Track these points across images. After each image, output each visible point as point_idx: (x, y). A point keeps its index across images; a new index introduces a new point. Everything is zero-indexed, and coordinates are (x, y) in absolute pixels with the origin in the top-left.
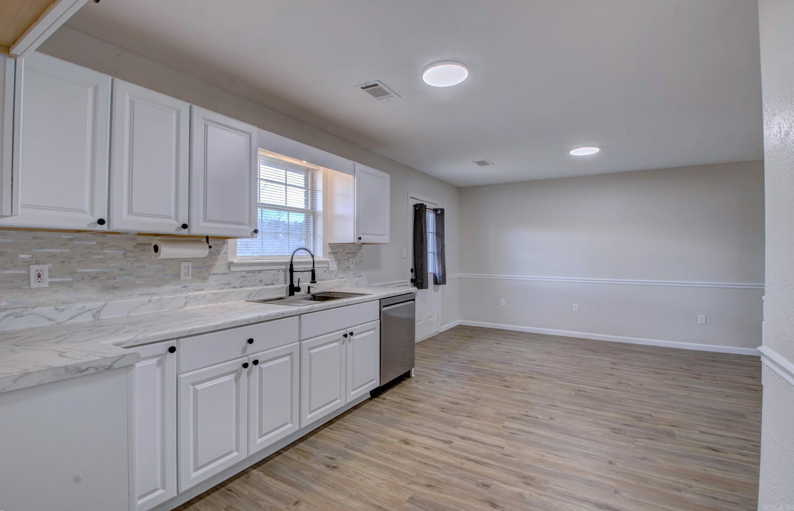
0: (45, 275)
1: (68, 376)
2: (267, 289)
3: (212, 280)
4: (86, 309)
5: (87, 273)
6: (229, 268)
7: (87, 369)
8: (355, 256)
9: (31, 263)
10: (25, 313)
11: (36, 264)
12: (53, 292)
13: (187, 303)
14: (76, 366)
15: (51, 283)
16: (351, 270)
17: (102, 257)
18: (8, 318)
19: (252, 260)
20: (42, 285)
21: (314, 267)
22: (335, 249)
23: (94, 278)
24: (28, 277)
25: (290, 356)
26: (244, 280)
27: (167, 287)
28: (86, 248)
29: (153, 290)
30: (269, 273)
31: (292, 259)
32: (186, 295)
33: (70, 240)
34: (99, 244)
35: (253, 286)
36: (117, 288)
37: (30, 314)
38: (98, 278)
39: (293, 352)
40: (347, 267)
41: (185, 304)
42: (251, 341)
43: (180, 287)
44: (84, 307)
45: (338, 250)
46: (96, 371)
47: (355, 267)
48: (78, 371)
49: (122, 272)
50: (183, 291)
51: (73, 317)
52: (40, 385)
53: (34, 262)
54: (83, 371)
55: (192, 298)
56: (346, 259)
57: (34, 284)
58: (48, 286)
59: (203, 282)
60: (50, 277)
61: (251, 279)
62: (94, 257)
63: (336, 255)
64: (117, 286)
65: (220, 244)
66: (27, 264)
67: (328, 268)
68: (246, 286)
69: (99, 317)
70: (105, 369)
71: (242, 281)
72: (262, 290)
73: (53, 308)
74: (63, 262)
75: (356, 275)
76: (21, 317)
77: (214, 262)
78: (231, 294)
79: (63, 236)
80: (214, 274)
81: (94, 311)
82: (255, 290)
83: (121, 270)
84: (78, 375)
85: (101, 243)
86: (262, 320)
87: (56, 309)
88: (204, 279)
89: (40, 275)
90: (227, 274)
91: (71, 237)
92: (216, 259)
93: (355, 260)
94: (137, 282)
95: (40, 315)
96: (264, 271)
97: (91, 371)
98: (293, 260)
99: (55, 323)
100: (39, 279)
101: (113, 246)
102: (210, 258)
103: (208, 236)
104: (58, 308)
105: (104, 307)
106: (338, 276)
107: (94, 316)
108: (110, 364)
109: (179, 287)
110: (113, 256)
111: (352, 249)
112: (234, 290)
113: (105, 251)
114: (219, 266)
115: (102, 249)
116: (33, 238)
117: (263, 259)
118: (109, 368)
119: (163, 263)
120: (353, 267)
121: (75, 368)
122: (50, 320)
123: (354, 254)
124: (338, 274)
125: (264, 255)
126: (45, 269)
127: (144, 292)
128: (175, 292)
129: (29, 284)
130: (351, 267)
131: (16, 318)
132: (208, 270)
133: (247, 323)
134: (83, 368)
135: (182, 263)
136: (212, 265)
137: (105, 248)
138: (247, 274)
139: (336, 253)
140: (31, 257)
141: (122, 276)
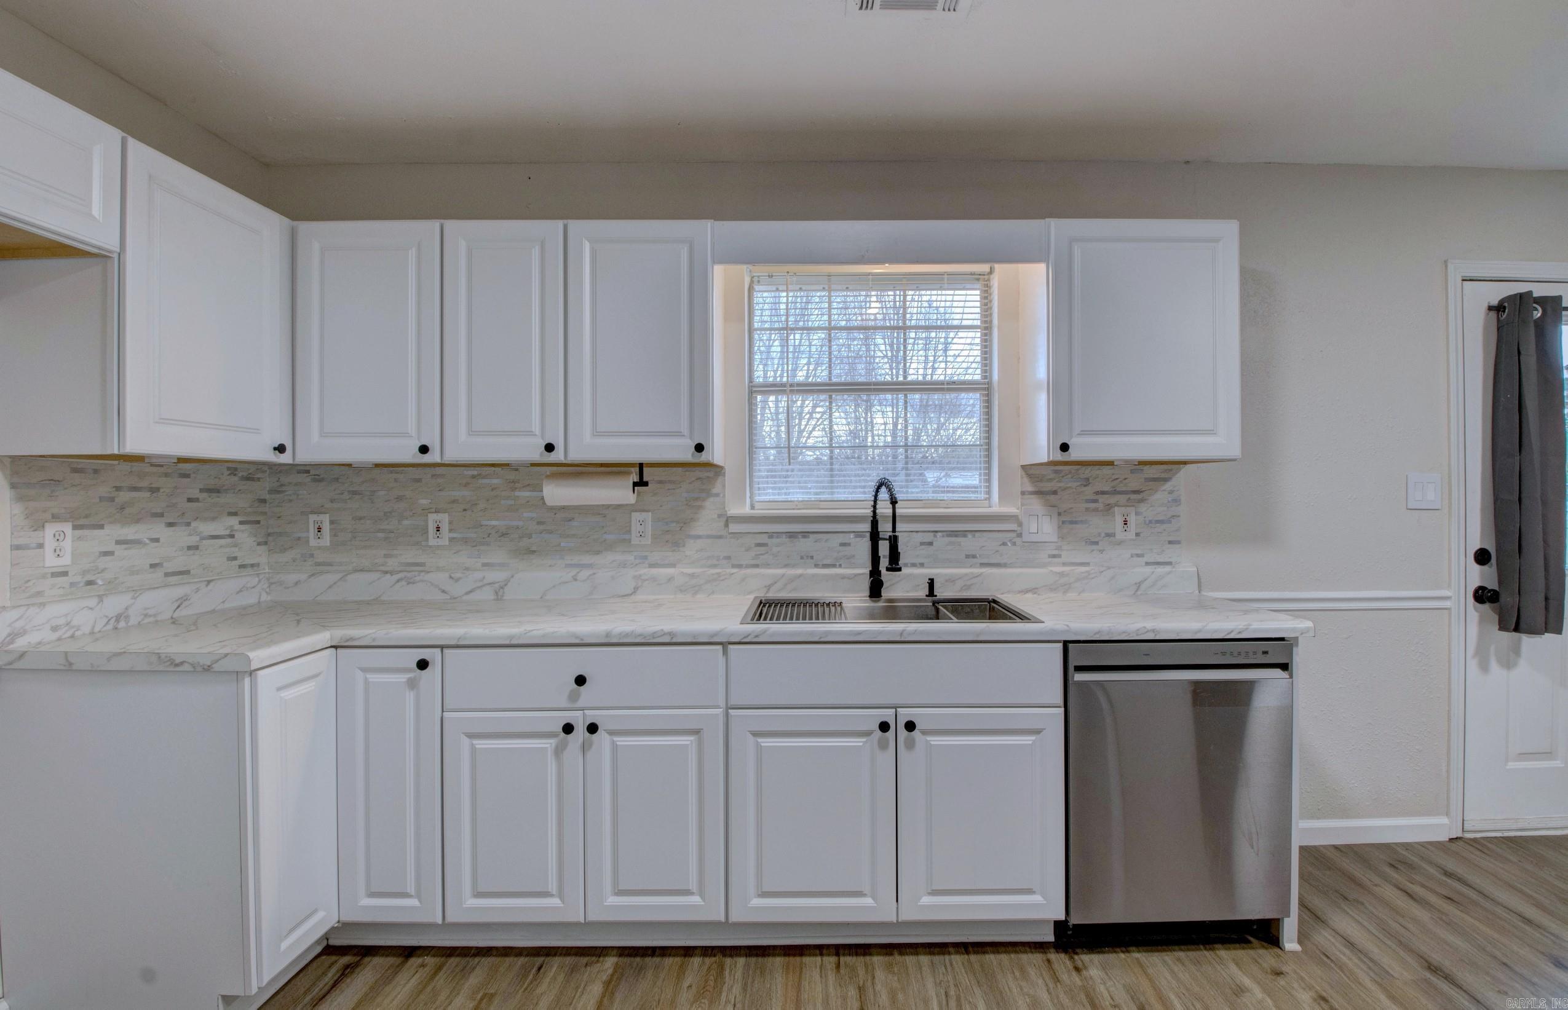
0: (445, 528)
1: (161, 668)
2: (814, 575)
3: (691, 549)
4: (485, 582)
5: (494, 527)
6: (727, 525)
7: (182, 663)
8: (1142, 501)
9: (430, 510)
10: (417, 578)
11: (436, 512)
12: (455, 553)
13: (638, 588)
14: (170, 657)
15: (451, 540)
16: (1120, 543)
17: (512, 502)
18: (400, 584)
19: (794, 509)
20: (440, 542)
21: (894, 530)
22: (1050, 480)
23: (503, 535)
24: (425, 531)
25: (697, 736)
26: (763, 552)
27: (609, 557)
28: (493, 490)
29: (587, 559)
30: (827, 541)
31: (875, 507)
32: (637, 573)
33: (473, 477)
34: (509, 482)
35: (786, 566)
36: (534, 552)
37: (422, 581)
38: (508, 536)
39: (702, 729)
40: (1108, 535)
41: (634, 588)
42: (581, 680)
43: (632, 558)
44: (484, 578)
45: (1062, 485)
46: (192, 670)
47: (1137, 535)
48: (172, 664)
49: (542, 527)
50: (637, 564)
51: (471, 592)
52: (131, 672)
53: (433, 510)
54: (177, 665)
55: (647, 580)
56: (1096, 510)
57: (432, 542)
58: (447, 543)
59: (674, 551)
60: (451, 530)
61: (779, 552)
62: (503, 502)
63: (1052, 497)
64: (534, 548)
65: (708, 477)
66: (427, 511)
67: (1020, 535)
68: (767, 565)
69: (503, 596)
70: (204, 669)
71: (758, 553)
72: (800, 576)
73: (447, 575)
74: (465, 510)
75: (1145, 559)
76: (414, 583)
77: (696, 513)
78: (726, 579)
79: (466, 472)
80: (699, 537)
81: (497, 585)
82: (783, 575)
83: (539, 523)
84: (172, 669)
85: (511, 481)
86: (614, 640)
87: (451, 577)
88: (677, 545)
89: (439, 528)
90: (720, 537)
91: (475, 473)
92: (700, 507)
93: (1137, 514)
94: (562, 544)
95: (432, 584)
96: (811, 536)
97: (186, 667)
98: (877, 511)
99: (449, 597)
100: (438, 532)
101: (528, 485)
102: (687, 505)
103: (643, 463)
104: (453, 575)
105: (509, 581)
106: (1064, 559)
107: (497, 593)
108: (209, 664)
109: (630, 558)
110: (528, 502)
111: (1125, 479)
112: (735, 570)
113: (517, 493)
114: (706, 521)
115: (512, 491)
116: (433, 476)
117: (821, 507)
118: (208, 669)
119: (602, 514)
120: (1131, 535)
121: (168, 659)
122: (444, 591)
123: (1133, 496)
124: (1064, 554)
125: (822, 499)
126: (444, 518)
127: (573, 562)
128: (624, 565)
129: (427, 540)
130: (1120, 535)
131: (408, 584)
132: (683, 529)
133: (577, 641)
134: (177, 661)
135: (633, 514)
136: (692, 519)
137: (516, 488)
138: (771, 540)
139: (1055, 493)
140: (430, 503)
141: (541, 533)
